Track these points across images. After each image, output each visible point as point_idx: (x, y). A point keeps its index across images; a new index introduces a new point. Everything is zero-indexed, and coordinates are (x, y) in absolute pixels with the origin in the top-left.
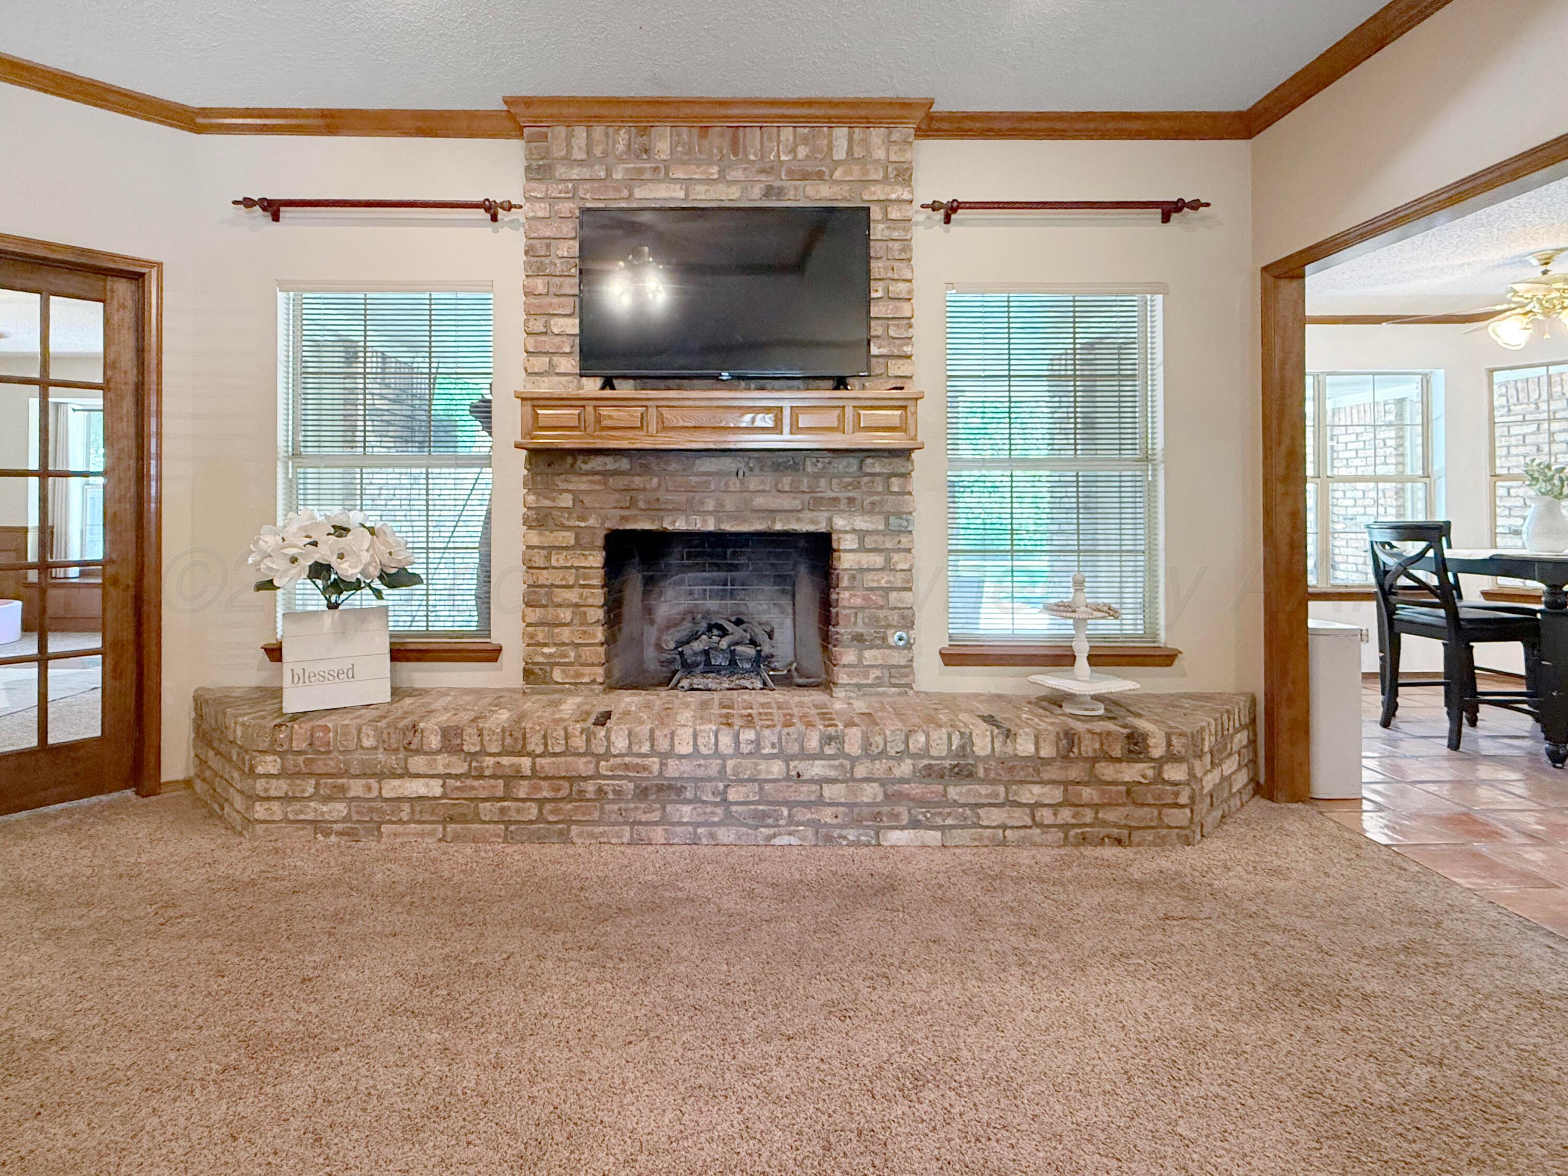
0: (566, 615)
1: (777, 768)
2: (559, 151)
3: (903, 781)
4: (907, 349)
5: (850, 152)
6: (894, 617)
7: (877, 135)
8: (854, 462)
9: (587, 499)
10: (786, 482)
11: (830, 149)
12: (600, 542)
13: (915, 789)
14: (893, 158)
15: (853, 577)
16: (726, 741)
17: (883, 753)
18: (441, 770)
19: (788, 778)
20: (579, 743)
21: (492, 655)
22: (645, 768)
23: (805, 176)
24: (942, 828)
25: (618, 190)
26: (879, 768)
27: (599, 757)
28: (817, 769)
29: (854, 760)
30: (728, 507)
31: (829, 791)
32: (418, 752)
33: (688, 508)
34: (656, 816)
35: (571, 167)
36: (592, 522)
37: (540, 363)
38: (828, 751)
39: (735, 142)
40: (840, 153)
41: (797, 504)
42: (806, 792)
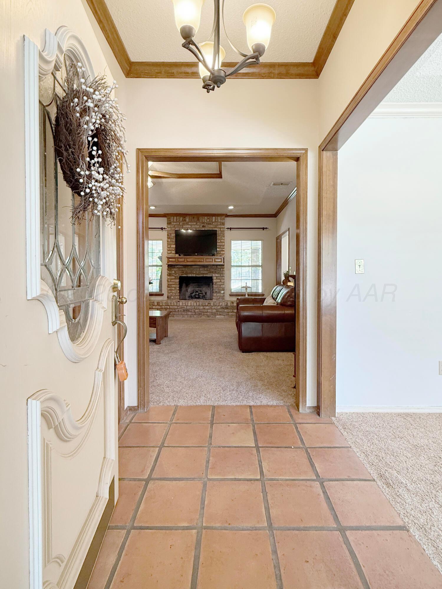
0: (173, 289)
1: (202, 307)
2: (172, 220)
3: (219, 309)
4: (224, 250)
5: (215, 220)
6: (221, 289)
7: (219, 218)
8: (216, 266)
9: (177, 272)
10: (206, 269)
11: (212, 220)
12: (178, 278)
13: (220, 310)
14: (222, 221)
15: (215, 283)
16: (195, 304)
17: (216, 306)
18: (157, 308)
19: (203, 309)
20: (175, 304)
21: (162, 295)
22: (184, 307)
23: (209, 224)
24: (224, 315)
25: (181, 226)
26: (216, 307)
27: (178, 306)
28: (207, 307)
29: (212, 306)
30: (197, 273)
31: (209, 311)
32: (154, 305)
33: (191, 273)
34: (186, 314)
35: (174, 222)
36: (177, 275)
37: (170, 252)
38: (209, 305)
39: (198, 219)
40: (214, 221)
41: (207, 272)
42: (206, 311)
